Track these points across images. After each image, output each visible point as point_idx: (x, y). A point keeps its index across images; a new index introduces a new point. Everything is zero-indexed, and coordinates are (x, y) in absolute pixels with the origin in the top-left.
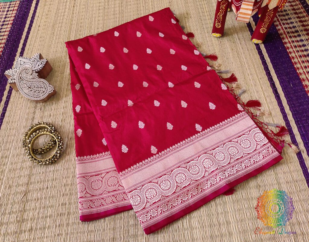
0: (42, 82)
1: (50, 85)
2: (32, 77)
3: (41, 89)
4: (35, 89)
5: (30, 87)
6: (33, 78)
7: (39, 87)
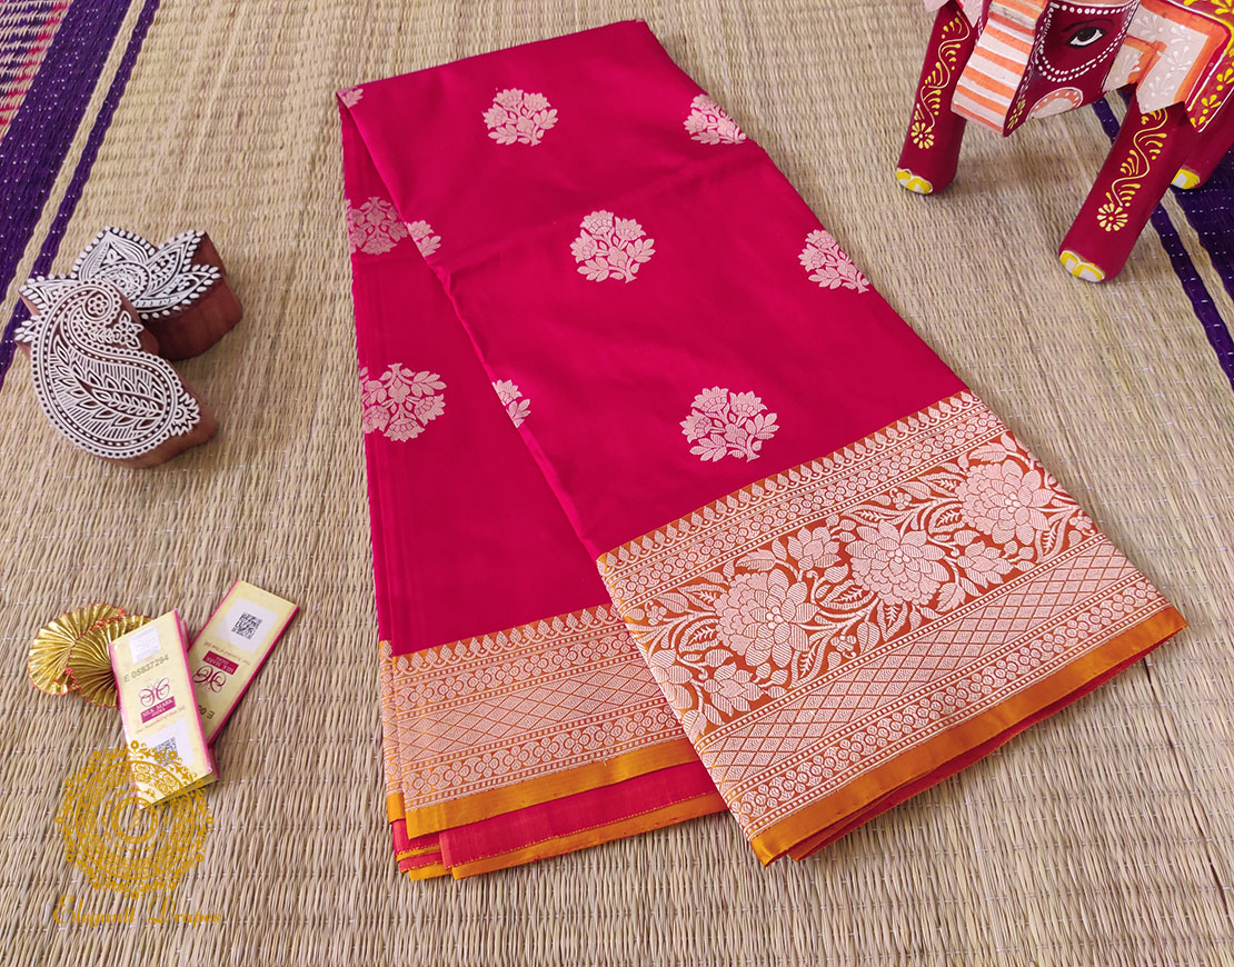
0: (153, 371)
1: (187, 395)
2: (109, 335)
3: (140, 407)
4: (109, 399)
5: (89, 383)
6: (114, 345)
7: (130, 396)
